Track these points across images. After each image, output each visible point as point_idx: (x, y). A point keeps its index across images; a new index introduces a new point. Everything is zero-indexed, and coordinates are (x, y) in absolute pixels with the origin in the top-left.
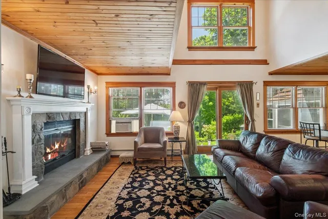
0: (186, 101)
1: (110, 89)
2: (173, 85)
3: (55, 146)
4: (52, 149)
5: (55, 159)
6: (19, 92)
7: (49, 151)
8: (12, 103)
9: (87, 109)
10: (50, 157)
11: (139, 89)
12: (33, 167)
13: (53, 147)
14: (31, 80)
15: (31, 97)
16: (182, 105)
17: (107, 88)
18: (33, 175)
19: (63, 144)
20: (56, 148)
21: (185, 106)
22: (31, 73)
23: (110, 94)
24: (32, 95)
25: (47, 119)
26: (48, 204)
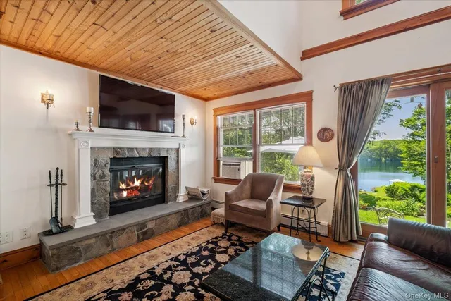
0: (334, 125)
1: (219, 117)
2: (307, 97)
3: (134, 182)
4: (130, 185)
5: (130, 200)
6: (77, 125)
7: (125, 187)
8: (74, 137)
9: (180, 144)
10: (125, 194)
11: (252, 112)
12: (93, 204)
13: (131, 184)
14: (90, 113)
15: (91, 130)
16: (325, 135)
17: (215, 116)
18: (92, 211)
19: (148, 181)
20: (135, 185)
21: (332, 136)
22: (91, 106)
23: (220, 124)
24: (92, 128)
25: (113, 154)
26: (81, 245)
